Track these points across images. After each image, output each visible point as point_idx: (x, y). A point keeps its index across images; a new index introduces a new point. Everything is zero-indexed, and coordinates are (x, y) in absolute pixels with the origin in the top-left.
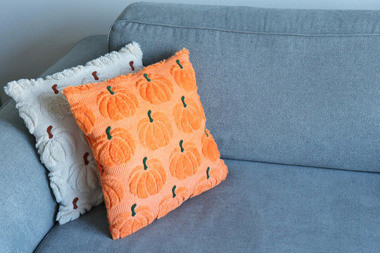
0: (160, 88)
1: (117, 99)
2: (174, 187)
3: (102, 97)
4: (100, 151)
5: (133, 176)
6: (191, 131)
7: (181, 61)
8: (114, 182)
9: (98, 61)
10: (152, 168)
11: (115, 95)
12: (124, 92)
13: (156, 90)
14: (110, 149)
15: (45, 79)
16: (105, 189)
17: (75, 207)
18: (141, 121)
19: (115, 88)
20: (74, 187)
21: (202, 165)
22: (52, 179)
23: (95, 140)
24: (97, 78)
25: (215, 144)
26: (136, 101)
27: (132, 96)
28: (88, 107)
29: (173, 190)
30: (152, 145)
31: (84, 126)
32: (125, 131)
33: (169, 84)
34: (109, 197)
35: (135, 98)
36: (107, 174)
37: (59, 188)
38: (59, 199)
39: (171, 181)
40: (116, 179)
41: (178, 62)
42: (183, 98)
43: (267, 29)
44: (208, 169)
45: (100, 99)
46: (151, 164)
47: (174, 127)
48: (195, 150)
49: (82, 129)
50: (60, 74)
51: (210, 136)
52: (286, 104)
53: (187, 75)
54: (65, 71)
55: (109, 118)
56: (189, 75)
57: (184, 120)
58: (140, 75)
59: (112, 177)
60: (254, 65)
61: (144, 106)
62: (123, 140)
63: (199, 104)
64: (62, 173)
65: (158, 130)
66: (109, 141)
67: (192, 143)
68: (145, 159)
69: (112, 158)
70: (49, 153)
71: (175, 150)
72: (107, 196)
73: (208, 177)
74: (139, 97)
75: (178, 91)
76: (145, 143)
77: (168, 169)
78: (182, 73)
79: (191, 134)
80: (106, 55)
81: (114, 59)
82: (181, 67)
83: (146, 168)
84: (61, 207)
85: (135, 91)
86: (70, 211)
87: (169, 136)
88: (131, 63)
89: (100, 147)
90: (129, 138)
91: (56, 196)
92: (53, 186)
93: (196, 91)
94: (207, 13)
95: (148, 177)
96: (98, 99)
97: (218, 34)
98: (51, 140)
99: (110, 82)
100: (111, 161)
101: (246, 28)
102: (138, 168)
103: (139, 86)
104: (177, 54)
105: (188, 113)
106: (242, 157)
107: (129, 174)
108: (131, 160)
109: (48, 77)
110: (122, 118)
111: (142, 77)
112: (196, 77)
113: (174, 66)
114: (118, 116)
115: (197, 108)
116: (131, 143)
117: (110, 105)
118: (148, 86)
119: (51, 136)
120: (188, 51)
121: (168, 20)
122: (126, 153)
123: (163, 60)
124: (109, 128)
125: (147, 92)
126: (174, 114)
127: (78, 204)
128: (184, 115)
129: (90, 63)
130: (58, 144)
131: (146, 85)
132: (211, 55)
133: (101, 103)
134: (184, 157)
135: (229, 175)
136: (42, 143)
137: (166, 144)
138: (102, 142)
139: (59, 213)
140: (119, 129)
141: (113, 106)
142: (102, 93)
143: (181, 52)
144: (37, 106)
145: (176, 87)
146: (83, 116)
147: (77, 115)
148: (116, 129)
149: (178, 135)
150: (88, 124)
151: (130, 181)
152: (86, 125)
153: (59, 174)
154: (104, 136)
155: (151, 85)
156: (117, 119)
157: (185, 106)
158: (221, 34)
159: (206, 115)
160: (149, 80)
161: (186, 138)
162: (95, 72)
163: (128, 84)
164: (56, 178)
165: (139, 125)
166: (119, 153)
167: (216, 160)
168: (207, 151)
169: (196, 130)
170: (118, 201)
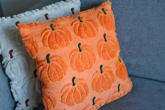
0: (88, 28)
1: (56, 34)
2: (94, 98)
3: (46, 32)
4: (42, 71)
5: (64, 90)
6: (109, 59)
7: (105, 9)
8: (50, 94)
9: (49, 7)
10: (78, 85)
11: (55, 31)
12: (62, 29)
13: (85, 28)
14: (48, 71)
15: (12, 17)
16: (44, 98)
17: (27, 105)
18: (73, 51)
19: (55, 26)
20: (26, 92)
21: (115, 82)
22: (12, 86)
23: (39, 63)
24: (47, 18)
25: (125, 67)
26: (70, 36)
27: (68, 32)
28: (34, 39)
29: (93, 100)
30: (80, 69)
31: (31, 53)
32: (60, 57)
33: (96, 25)
34: (47, 104)
35: (70, 34)
36: (46, 87)
37: (16, 92)
38: (16, 99)
39: (92, 94)
40: (52, 91)
41: (103, 9)
42: (105, 35)
44: (119, 85)
45: (44, 34)
46: (78, 82)
47: (97, 56)
48: (111, 72)
49: (30, 54)
50: (22, 15)
51: (122, 62)
53: (108, 19)
54: (26, 12)
55: (49, 48)
56: (111, 19)
57: (104, 51)
58: (75, 17)
59: (49, 90)
60: (156, 14)
61: (76, 40)
62: (58, 64)
63: (116, 40)
64: (18, 82)
65: (85, 58)
66: (48, 64)
67: (108, 67)
68: (74, 78)
69: (49, 77)
70: (10, 68)
71: (97, 72)
72: (45, 103)
73: (119, 90)
74: (72, 33)
75: (101, 30)
77: (91, 85)
78: (105, 18)
79: (109, 61)
80: (56, 3)
81: (61, 6)
82: (105, 13)
83: (74, 84)
84: (18, 105)
85: (70, 29)
86: (23, 107)
87: (93, 62)
88: (72, 9)
89: (41, 68)
90: (63, 63)
91: (14, 97)
92: (13, 91)
93: (114, 30)
95: (75, 91)
96: (42, 33)
98: (12, 59)
99: (53, 21)
100: (48, 79)
102: (68, 84)
103: (73, 25)
104: (103, 4)
105: (108, 45)
106: (143, 76)
107: (61, 89)
108: (63, 78)
109: (15, 16)
110: (58, 48)
111: (77, 19)
112: (115, 21)
113: (100, 12)
114: (56, 47)
115: (114, 42)
116: (64, 67)
117: (50, 38)
118: (80, 26)
119: (12, 57)
120: (111, 2)
122: (60, 74)
123: (93, 8)
124: (48, 55)
125: (79, 30)
126: (97, 45)
127: (29, 103)
128: (104, 47)
129: (44, 8)
130: (16, 63)
131: (78, 25)
132: (126, 6)
133: (44, 36)
134: (103, 77)
135: (133, 88)
136: (6, 61)
137: (90, 68)
138: (43, 65)
139: (16, 108)
140: (56, 56)
141: (53, 39)
142: (46, 29)
143: (106, 3)
144: (4, 35)
145: (100, 27)
146: (30, 45)
147: (27, 44)
148: (53, 56)
149: (100, 61)
150: (34, 51)
151: (62, 94)
152: (32, 52)
153: (16, 83)
154: (44, 60)
155: (82, 25)
156: (54, 49)
157: (106, 41)
159: (120, 47)
160: (81, 21)
161: (105, 63)
162: (47, 14)
163: (65, 23)
164: (14, 85)
165: (71, 54)
166: (55, 74)
167: (125, 79)
168: (119, 73)
169: (112, 58)
170: (52, 107)
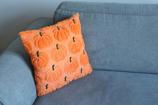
0: (63, 33)
1: (43, 39)
3: (37, 37)
4: (34, 61)
7: (75, 20)
8: (39, 75)
11: (42, 36)
12: (47, 35)
13: (61, 34)
14: (38, 61)
18: (53, 49)
19: (43, 33)
21: (79, 68)
23: (32, 56)
26: (52, 40)
27: (50, 37)
28: (30, 42)
29: (65, 78)
30: (57, 60)
32: (45, 53)
33: (68, 32)
40: (40, 73)
41: (73, 20)
42: (74, 38)
43: (127, 12)
44: (82, 69)
45: (36, 39)
47: (68, 52)
48: (76, 61)
49: (27, 51)
52: (136, 45)
53: (77, 27)
55: (38, 47)
57: (73, 48)
59: (38, 73)
61: (55, 42)
62: (44, 58)
65: (60, 53)
66: (38, 58)
67: (75, 58)
68: (53, 66)
69: (38, 65)
71: (68, 61)
73: (81, 72)
74: (53, 38)
75: (72, 35)
76: (54, 59)
77: (64, 70)
79: (76, 54)
82: (75, 23)
83: (53, 69)
85: (52, 35)
87: (65, 55)
89: (34, 59)
90: (47, 57)
94: (98, 5)
95: (54, 73)
96: (34, 38)
97: (104, 15)
101: (117, 12)
102: (50, 69)
103: (54, 32)
104: (74, 16)
105: (75, 45)
107: (46, 72)
108: (47, 66)
110: (44, 48)
111: (56, 28)
113: (71, 22)
114: (42, 47)
116: (47, 59)
117: (39, 42)
121: (81, 9)
122: (45, 63)
123: (67, 19)
124: (38, 52)
125: (57, 36)
126: (69, 45)
128: (73, 46)
131: (57, 32)
134: (71, 65)
137: (63, 59)
140: (43, 53)
142: (37, 36)
143: (76, 15)
145: (71, 33)
146: (27, 46)
147: (25, 45)
148: (41, 53)
150: (29, 49)
151: (46, 75)
154: (36, 55)
155: (60, 32)
157: (74, 41)
158: (106, 15)
160: (59, 29)
161: (73, 56)
165: (52, 51)
166: (42, 63)
169: (78, 52)
170: (40, 82)
